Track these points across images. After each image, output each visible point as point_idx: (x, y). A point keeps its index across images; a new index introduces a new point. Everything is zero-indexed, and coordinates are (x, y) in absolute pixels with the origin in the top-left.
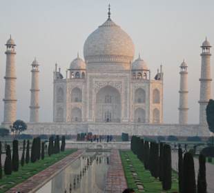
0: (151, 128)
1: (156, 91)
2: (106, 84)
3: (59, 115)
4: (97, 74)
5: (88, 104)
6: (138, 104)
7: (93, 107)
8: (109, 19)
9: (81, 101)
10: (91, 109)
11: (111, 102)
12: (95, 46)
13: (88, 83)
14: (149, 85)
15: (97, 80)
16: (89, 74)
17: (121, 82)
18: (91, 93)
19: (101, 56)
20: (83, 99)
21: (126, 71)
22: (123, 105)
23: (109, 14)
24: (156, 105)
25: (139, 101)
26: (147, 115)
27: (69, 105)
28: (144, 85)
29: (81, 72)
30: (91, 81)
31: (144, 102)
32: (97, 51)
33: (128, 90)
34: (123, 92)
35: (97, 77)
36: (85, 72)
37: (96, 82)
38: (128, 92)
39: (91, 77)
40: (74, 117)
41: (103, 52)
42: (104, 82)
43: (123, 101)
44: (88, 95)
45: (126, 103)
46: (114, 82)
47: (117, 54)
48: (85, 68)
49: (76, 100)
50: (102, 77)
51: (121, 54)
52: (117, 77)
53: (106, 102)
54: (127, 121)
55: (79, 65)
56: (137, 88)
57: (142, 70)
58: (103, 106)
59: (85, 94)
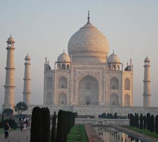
0: (124, 109)
1: (127, 80)
2: (87, 74)
3: (49, 99)
4: (80, 66)
5: (72, 90)
6: (112, 90)
7: (76, 92)
8: (88, 22)
9: (66, 88)
10: (74, 93)
11: (90, 88)
12: (77, 44)
13: (72, 73)
14: (122, 75)
15: (80, 71)
16: (73, 66)
17: (99, 72)
18: (75, 81)
19: (82, 51)
20: (68, 87)
21: (103, 64)
22: (101, 91)
23: (89, 18)
24: (127, 91)
25: (114, 88)
26: (120, 99)
27: (57, 90)
28: (118, 75)
29: (67, 64)
30: (75, 71)
32: (79, 48)
33: (105, 78)
34: (101, 80)
35: (79, 69)
36: (69, 64)
37: (79, 72)
38: (105, 80)
40: (61, 101)
41: (84, 48)
42: (85, 73)
43: (101, 88)
44: (72, 83)
45: (103, 89)
46: (93, 72)
47: (95, 50)
48: (69, 61)
49: (63, 87)
50: (83, 68)
51: (99, 50)
52: (95, 68)
53: (86, 89)
54: (104, 104)
55: (65, 59)
56: (112, 77)
57: (116, 63)
58: (84, 91)
59: (70, 82)
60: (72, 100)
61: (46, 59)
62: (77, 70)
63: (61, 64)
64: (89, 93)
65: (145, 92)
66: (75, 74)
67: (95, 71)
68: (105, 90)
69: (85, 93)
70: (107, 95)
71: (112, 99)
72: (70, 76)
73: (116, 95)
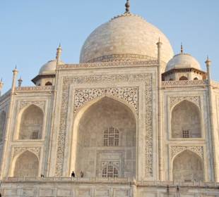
2: (102, 95)
5: (55, 142)
6: (180, 141)
8: (127, 12)
13: (59, 93)
15: (80, 86)
17: (137, 88)
18: (64, 116)
20: (44, 134)
22: (142, 144)
25: (186, 134)
26: (207, 171)
28: (195, 93)
30: (67, 89)
31: (199, 135)
33: (155, 105)
34: (142, 112)
38: (155, 112)
43: (142, 133)
44: (57, 122)
45: (149, 137)
50: (91, 80)
53: (105, 144)
56: (177, 102)
57: (189, 70)
58: (100, 152)
59: (51, 118)
62: (74, 86)
64: (113, 157)
66: (66, 98)
67: (126, 84)
68: (155, 141)
69: (102, 156)
70: (164, 158)
71: (182, 171)
72: (52, 104)
73: (195, 155)
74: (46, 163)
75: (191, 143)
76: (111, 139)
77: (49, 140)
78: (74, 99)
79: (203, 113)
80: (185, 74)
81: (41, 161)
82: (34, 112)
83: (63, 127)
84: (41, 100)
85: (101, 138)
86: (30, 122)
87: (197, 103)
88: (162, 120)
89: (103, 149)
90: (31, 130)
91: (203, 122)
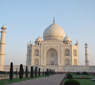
1: (75, 51)
2: (51, 47)
6: (66, 57)
10: (43, 59)
11: (53, 56)
12: (47, 32)
13: (42, 47)
14: (71, 48)
17: (58, 46)
18: (43, 52)
21: (60, 41)
22: (59, 57)
23: (54, 21)
24: (75, 57)
25: (67, 55)
26: (71, 62)
29: (40, 43)
30: (44, 46)
31: (69, 55)
32: (48, 35)
34: (59, 51)
35: (46, 44)
38: (61, 51)
39: (43, 44)
41: (51, 35)
42: (49, 47)
43: (59, 55)
45: (60, 56)
47: (57, 35)
50: (49, 44)
52: (56, 44)
54: (61, 65)
55: (39, 40)
56: (65, 49)
57: (68, 41)
58: (50, 58)
59: (41, 52)
60: (42, 63)
61: (30, 41)
62: (45, 45)
63: (37, 43)
64: (53, 59)
65: (86, 60)
66: (44, 48)
68: (61, 57)
69: (51, 59)
70: (63, 60)
71: (66, 62)
72: (41, 49)
73: (68, 59)
74: (40, 61)
75: (68, 57)
76: (52, 55)
77: (40, 56)
78: (45, 48)
79: (70, 51)
80: (67, 42)
81: (39, 60)
82: (37, 51)
83: (43, 54)
84: (38, 48)
85: (50, 55)
86: (36, 52)
87: (69, 49)
88: (63, 52)
89: (50, 57)
90: (36, 54)
91: (70, 53)
